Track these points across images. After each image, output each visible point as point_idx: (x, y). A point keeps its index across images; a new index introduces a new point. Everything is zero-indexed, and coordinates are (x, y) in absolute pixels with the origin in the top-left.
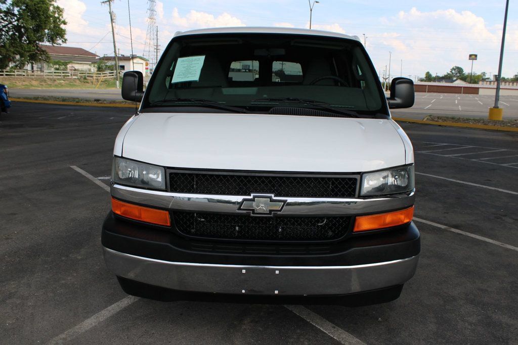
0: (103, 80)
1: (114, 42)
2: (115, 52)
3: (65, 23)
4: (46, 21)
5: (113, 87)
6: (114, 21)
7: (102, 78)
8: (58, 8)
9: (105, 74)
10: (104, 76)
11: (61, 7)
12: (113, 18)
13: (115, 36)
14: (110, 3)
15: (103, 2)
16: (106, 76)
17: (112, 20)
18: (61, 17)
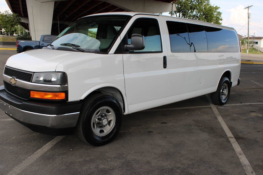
0: (243, 49)
1: (248, 29)
2: (248, 34)
3: (221, 20)
4: (211, 19)
5: (245, 53)
6: (250, 18)
7: (242, 48)
8: (219, 12)
9: (244, 46)
10: (244, 47)
11: (221, 12)
12: (249, 16)
13: (249, 26)
14: (248, 9)
15: (245, 8)
16: (245, 47)
17: (248, 17)
18: (220, 17)
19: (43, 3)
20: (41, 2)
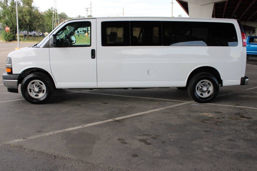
19: (203, 6)
20: (202, 5)
